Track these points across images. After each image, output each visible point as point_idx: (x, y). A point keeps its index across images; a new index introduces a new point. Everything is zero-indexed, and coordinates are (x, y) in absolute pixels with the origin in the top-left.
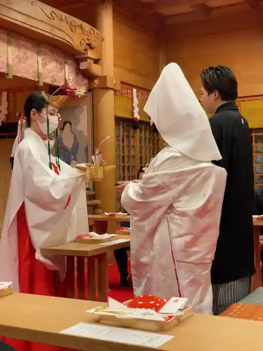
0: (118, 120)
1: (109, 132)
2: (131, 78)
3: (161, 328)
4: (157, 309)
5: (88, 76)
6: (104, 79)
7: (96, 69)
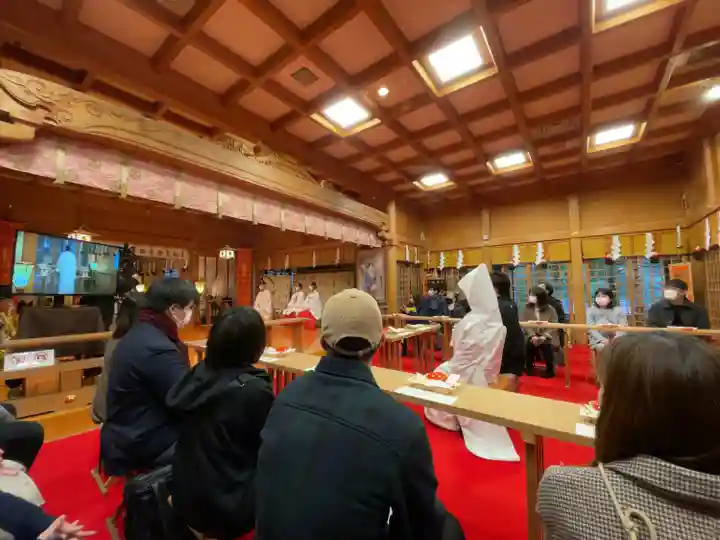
0: (398, 262)
1: (393, 267)
2: (404, 239)
3: (449, 393)
4: (444, 380)
5: (383, 239)
6: (391, 240)
7: (387, 236)
